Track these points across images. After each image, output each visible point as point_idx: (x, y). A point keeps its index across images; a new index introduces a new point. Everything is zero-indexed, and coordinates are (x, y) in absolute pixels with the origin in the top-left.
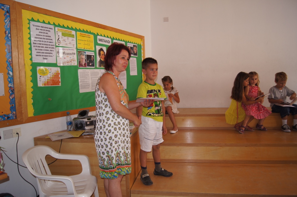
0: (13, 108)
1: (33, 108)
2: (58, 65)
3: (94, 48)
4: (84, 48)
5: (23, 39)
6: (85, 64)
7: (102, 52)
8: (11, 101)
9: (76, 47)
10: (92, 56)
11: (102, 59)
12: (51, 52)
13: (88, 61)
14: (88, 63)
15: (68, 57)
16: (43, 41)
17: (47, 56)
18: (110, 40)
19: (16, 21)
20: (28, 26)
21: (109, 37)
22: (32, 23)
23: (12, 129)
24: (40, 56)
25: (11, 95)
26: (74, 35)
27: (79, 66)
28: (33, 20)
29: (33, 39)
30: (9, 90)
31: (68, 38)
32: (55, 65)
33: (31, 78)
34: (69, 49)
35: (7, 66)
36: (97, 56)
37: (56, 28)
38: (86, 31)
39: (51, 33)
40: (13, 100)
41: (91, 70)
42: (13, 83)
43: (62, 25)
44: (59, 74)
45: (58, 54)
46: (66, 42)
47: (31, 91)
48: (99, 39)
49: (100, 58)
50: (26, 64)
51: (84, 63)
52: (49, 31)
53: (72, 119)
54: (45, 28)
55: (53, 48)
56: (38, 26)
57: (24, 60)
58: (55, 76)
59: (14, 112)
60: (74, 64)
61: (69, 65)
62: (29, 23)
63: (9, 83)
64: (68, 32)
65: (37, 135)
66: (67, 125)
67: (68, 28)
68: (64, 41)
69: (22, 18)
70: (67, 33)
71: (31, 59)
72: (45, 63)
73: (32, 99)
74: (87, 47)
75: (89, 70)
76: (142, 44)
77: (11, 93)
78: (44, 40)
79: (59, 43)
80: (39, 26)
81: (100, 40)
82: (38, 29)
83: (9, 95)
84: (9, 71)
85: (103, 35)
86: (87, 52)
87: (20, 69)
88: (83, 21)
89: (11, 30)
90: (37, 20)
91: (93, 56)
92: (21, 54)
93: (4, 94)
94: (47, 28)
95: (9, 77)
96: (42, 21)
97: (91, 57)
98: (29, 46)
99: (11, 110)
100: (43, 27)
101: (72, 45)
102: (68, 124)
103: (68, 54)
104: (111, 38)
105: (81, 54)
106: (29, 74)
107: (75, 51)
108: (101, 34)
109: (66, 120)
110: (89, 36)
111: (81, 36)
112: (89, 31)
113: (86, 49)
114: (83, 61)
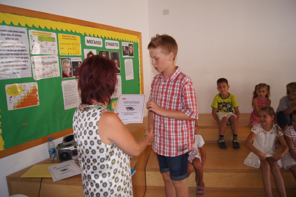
2: (34, 78)
3: (81, 53)
6: (70, 74)
10: (79, 63)
12: (24, 63)
13: (74, 69)
14: (74, 71)
16: (11, 50)
17: (19, 69)
18: (101, 40)
21: (100, 37)
24: (9, 70)
26: (54, 38)
31: (46, 43)
32: (31, 80)
34: (49, 57)
37: (30, 31)
38: (70, 31)
39: (23, 39)
48: (87, 40)
51: (68, 73)
52: (20, 36)
54: (14, 32)
55: (27, 58)
58: (31, 93)
60: (56, 75)
66: (50, 154)
67: (46, 29)
68: (41, 47)
70: (45, 36)
74: (72, 52)
76: (139, 42)
79: (35, 51)
81: (89, 42)
82: (5, 35)
85: (92, 35)
86: (72, 58)
88: (65, 19)
91: (81, 62)
94: (17, 32)
96: (9, 23)
100: (11, 31)
101: (52, 51)
103: (47, 63)
104: (102, 37)
105: (65, 62)
108: (90, 34)
109: (48, 147)
110: (75, 37)
111: (63, 38)
112: (74, 31)
113: (71, 54)
114: (67, 70)
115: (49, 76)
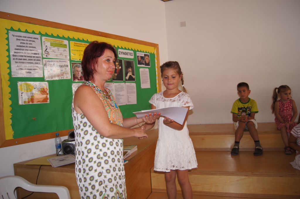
1: (11, 130)
2: (45, 79)
4: (80, 60)
6: (81, 77)
12: (36, 65)
15: (59, 69)
17: (31, 69)
20: (7, 36)
24: (22, 69)
26: (66, 45)
27: (74, 80)
28: (12, 29)
29: (12, 51)
32: (42, 79)
33: (10, 95)
37: (43, 38)
43: (51, 35)
44: (47, 89)
45: (45, 66)
46: (56, 53)
47: (10, 111)
50: (3, 80)
54: (28, 37)
55: (39, 60)
56: (18, 36)
58: (42, 91)
60: (67, 77)
61: (60, 79)
62: (7, 34)
64: (59, 41)
65: (19, 161)
67: (58, 37)
70: (57, 43)
71: (10, 74)
73: (11, 119)
79: (47, 55)
82: (20, 40)
88: (77, 29)
90: (17, 30)
98: (7, 59)
100: (26, 37)
101: (64, 56)
106: (7, 90)
111: (75, 45)
112: (85, 40)
114: (78, 74)
115: (60, 77)
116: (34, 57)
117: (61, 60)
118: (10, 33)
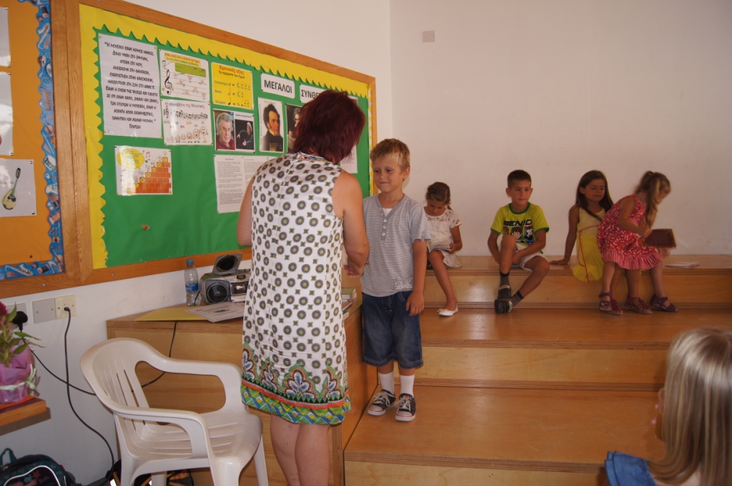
0: (56, 247)
1: (103, 248)
2: (165, 141)
3: (253, 105)
4: (229, 104)
5: (81, 78)
6: (231, 142)
7: (271, 114)
8: (51, 229)
9: (208, 99)
10: (249, 124)
11: (274, 130)
12: (149, 111)
13: (239, 135)
14: (237, 139)
15: (190, 123)
16: (129, 84)
17: (140, 120)
18: (292, 84)
19: (66, 33)
20: (95, 45)
21: (291, 77)
22: (104, 38)
23: (55, 299)
24: (123, 119)
25: (52, 214)
26: (204, 70)
27: (217, 148)
28: (106, 30)
29: (106, 78)
30: (47, 203)
31: (190, 78)
32: (158, 143)
33: (101, 173)
34: (193, 105)
35: (42, 142)
36: (260, 124)
37: (162, 52)
38: (234, 60)
39: (150, 65)
40: (57, 226)
41: (246, 157)
42: (58, 186)
43: (176, 46)
44: (168, 165)
45: (166, 116)
46: (186, 88)
47: (101, 207)
48: (265, 81)
49: (267, 127)
50: (89, 140)
51: (228, 141)
52: (145, 59)
53: (200, 277)
54: (134, 50)
55: (154, 101)
56: (117, 46)
57: (84, 128)
58: (159, 169)
59: (60, 257)
60: (205, 142)
61: (193, 144)
62: (96, 39)
63: (48, 184)
64: (190, 62)
65: (115, 314)
66: (188, 291)
67: (190, 52)
68: (181, 84)
69: (79, 25)
70: (188, 65)
71: (101, 127)
72: (134, 138)
73: (102, 224)
74: (236, 101)
75: (240, 157)
76: (369, 97)
77: (52, 208)
78: (132, 81)
79: (169, 90)
80: (121, 47)
81: (268, 84)
82: (119, 54)
83: (47, 213)
84: (47, 155)
85: (275, 73)
86: (235, 113)
87: (74, 151)
88: (226, 36)
89: (54, 55)
90: (115, 31)
91: (251, 123)
92: (76, 115)
93: (34, 210)
94: (140, 51)
95: (47, 169)
96: (128, 35)
97: (246, 125)
98: (97, 95)
99: (51, 251)
100: (130, 49)
101: (200, 95)
102: (191, 289)
103: (190, 116)
104: (293, 79)
105: (222, 118)
106: (97, 162)
107: (207, 111)
108: (270, 70)
109: (186, 279)
110: (242, 72)
111: (220, 72)
112: (240, 61)
113: (234, 104)
114: (226, 134)
115: (193, 140)
116: (145, 93)
117: (195, 103)
118: (100, 37)
